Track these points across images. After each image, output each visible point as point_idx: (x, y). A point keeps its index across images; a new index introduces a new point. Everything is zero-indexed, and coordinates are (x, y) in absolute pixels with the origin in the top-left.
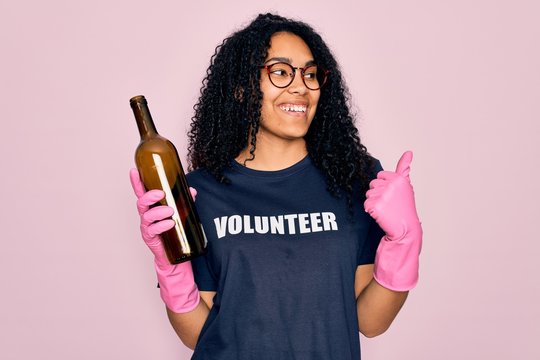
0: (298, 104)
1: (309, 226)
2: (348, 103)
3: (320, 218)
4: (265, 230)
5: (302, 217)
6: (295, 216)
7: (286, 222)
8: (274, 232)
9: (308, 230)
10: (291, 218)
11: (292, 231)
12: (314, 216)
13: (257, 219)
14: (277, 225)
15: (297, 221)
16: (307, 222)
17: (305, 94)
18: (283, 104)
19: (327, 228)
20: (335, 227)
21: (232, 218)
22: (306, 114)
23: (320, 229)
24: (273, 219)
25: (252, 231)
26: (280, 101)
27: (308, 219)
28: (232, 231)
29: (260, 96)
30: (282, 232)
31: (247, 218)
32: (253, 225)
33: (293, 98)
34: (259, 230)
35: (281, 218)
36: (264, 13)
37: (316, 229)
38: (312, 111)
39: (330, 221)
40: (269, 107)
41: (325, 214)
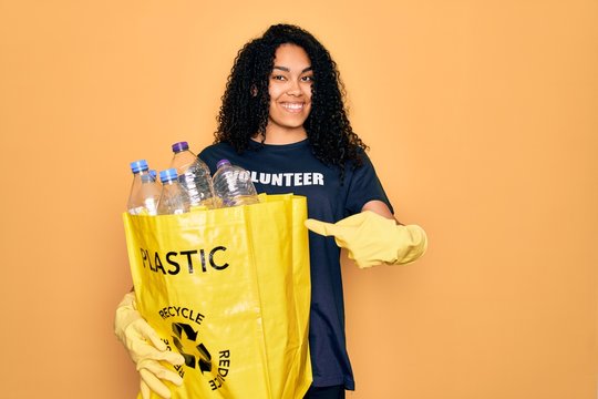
0: (294, 103)
1: (302, 181)
2: (343, 100)
3: (311, 176)
4: (268, 182)
5: (297, 176)
6: (292, 174)
7: (284, 178)
8: (274, 183)
9: (301, 184)
10: (288, 176)
11: (288, 184)
12: (306, 175)
13: (262, 175)
14: (277, 180)
15: (293, 178)
16: (301, 178)
17: (300, 95)
18: (283, 103)
19: (315, 182)
20: (322, 183)
22: (302, 110)
23: (310, 183)
24: (274, 175)
25: (257, 181)
26: (280, 100)
27: (302, 176)
29: (269, 98)
30: (280, 184)
31: (254, 174)
32: (258, 177)
33: (291, 99)
34: (262, 181)
35: (281, 175)
36: (275, 24)
37: (306, 183)
38: (308, 108)
39: (318, 178)
40: (273, 104)
41: (315, 175)
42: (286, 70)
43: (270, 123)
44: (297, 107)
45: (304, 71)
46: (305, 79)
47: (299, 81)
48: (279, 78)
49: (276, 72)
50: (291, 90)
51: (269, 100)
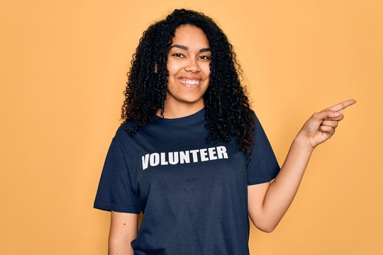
0: (192, 79)
1: (207, 156)
3: (216, 150)
4: (176, 162)
5: (202, 151)
6: (198, 151)
7: (191, 155)
8: (182, 162)
9: (207, 159)
10: (194, 152)
11: (195, 160)
12: (211, 150)
13: (170, 154)
14: (184, 157)
15: (199, 154)
16: (206, 154)
17: (198, 72)
18: (181, 78)
19: (220, 157)
20: (226, 157)
21: (152, 155)
22: (199, 86)
23: (216, 158)
24: (182, 153)
25: (167, 163)
26: (179, 75)
27: (207, 152)
28: (152, 164)
29: (165, 73)
30: (188, 161)
31: (163, 155)
32: (167, 159)
33: (189, 75)
34: (171, 162)
35: (187, 152)
37: (212, 158)
39: (222, 152)
40: (172, 79)
41: (219, 148)
42: (185, 48)
43: (168, 97)
44: (194, 82)
45: (202, 51)
46: (203, 58)
47: (197, 59)
48: (178, 55)
49: (175, 50)
50: (189, 67)
51: (168, 75)
